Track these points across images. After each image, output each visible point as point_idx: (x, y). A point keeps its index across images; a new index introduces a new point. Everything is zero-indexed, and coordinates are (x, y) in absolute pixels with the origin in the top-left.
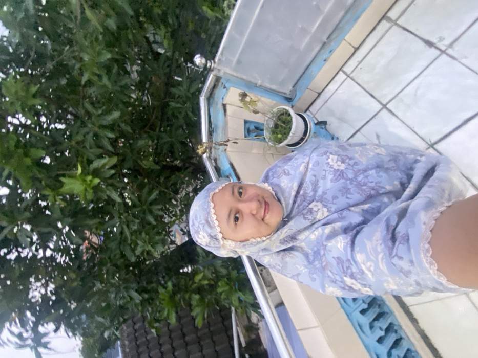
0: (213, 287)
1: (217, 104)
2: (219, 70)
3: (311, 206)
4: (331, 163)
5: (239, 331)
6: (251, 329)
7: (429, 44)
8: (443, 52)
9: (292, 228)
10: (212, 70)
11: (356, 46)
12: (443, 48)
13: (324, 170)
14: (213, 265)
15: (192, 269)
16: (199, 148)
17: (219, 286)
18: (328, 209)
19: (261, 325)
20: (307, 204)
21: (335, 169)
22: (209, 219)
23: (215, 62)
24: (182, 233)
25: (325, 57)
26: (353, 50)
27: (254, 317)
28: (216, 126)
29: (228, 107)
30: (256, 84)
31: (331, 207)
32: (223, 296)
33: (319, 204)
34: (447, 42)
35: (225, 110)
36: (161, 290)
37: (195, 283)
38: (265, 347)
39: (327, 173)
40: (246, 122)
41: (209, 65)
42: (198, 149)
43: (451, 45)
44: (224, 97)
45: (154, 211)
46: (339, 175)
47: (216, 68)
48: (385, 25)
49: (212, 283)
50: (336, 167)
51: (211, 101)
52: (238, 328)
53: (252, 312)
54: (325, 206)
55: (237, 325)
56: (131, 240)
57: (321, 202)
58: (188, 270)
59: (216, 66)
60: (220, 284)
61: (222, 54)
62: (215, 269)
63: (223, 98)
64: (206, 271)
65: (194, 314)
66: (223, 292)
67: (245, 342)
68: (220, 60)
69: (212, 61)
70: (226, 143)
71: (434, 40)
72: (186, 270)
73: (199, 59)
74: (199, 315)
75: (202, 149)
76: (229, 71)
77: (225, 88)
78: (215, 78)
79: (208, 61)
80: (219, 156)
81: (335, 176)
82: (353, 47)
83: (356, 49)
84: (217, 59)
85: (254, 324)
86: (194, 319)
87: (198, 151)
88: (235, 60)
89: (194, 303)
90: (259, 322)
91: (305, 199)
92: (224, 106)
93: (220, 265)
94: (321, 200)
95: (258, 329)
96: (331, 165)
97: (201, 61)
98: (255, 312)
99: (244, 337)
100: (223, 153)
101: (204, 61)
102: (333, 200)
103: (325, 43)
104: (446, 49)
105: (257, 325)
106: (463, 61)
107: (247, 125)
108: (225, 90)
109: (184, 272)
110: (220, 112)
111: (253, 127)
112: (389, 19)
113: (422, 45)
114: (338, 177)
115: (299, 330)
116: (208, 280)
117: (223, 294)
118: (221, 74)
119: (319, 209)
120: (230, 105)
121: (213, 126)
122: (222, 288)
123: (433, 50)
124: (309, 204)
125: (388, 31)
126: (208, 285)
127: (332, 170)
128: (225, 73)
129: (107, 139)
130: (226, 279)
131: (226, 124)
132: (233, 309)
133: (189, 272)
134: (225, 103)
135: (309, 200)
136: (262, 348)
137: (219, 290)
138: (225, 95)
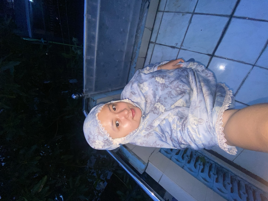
3: (155, 106)
4: (158, 81)
7: (173, 47)
8: (180, 49)
9: (149, 120)
10: (84, 97)
11: (145, 57)
12: (180, 47)
13: (156, 85)
18: (164, 105)
20: (153, 106)
21: (161, 84)
22: (100, 131)
25: (134, 66)
26: (144, 59)
31: (165, 104)
33: (159, 103)
34: (180, 44)
39: (158, 86)
41: (81, 96)
43: (182, 45)
46: (164, 86)
48: (151, 45)
50: (161, 82)
54: (162, 104)
57: (159, 102)
59: (85, 95)
68: (86, 91)
69: (82, 93)
71: (174, 45)
76: (92, 93)
77: (94, 101)
81: (162, 87)
82: (144, 58)
83: (145, 58)
84: (84, 92)
88: (94, 87)
91: (151, 103)
94: (159, 101)
96: (158, 82)
101: (77, 95)
102: (165, 100)
103: (131, 61)
104: (181, 47)
106: (190, 49)
112: (152, 42)
113: (171, 49)
114: (163, 88)
118: (89, 96)
119: (159, 107)
123: (176, 49)
124: (154, 105)
125: (154, 47)
127: (160, 84)
128: (91, 95)
135: (154, 103)
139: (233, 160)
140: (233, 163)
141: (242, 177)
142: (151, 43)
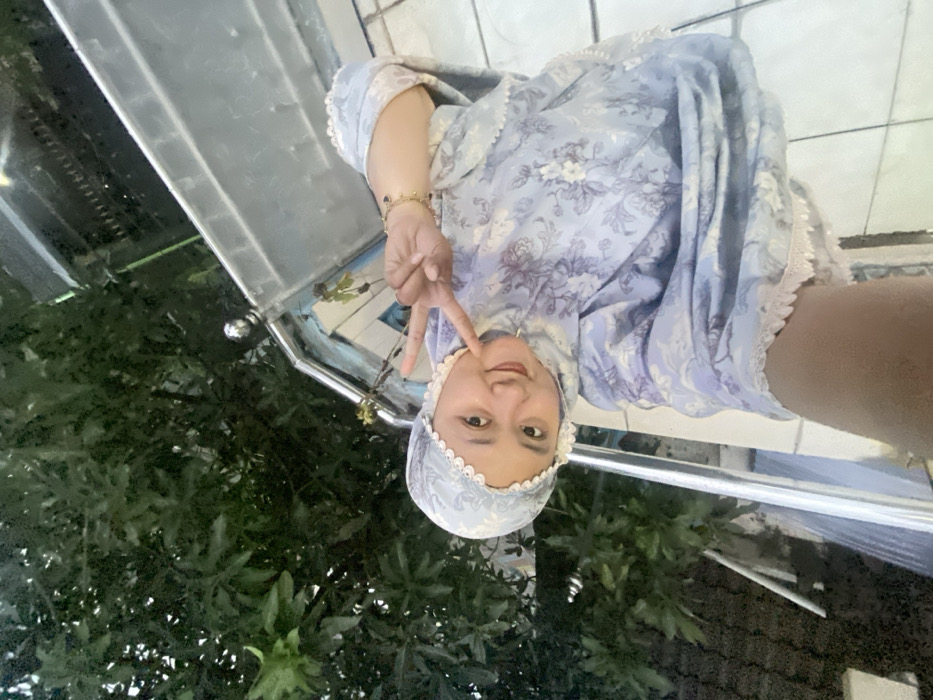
0: (641, 563)
1: (325, 347)
2: (273, 309)
5: (762, 570)
6: (770, 544)
10: (265, 320)
14: (598, 536)
15: (578, 578)
16: (361, 418)
17: (645, 550)
19: (773, 520)
23: (255, 308)
24: (515, 554)
27: (749, 524)
28: (358, 369)
29: (341, 332)
30: (337, 266)
31: (603, 270)
32: (669, 555)
35: (342, 340)
36: (589, 666)
37: (615, 592)
38: (821, 541)
40: (384, 319)
41: (252, 319)
42: (363, 420)
44: (321, 327)
45: (427, 575)
46: (585, 193)
47: (266, 312)
48: (374, 29)
49: (632, 559)
51: (316, 354)
52: (755, 569)
53: (734, 521)
55: (748, 568)
56: (452, 654)
58: (577, 586)
59: (261, 310)
60: (642, 546)
61: (250, 289)
62: (610, 536)
63: (321, 331)
64: (601, 555)
65: (671, 634)
66: (660, 549)
67: (789, 572)
68: (257, 298)
69: (252, 311)
70: (388, 368)
72: (573, 591)
73: (233, 328)
74: (678, 625)
75: (366, 413)
76: (284, 295)
77: (306, 317)
78: (279, 322)
79: (247, 317)
80: (408, 396)
81: (576, 198)
84: (253, 302)
85: (762, 534)
86: (680, 641)
87: (365, 423)
88: (275, 276)
89: (651, 620)
90: (763, 521)
92: (335, 336)
93: (605, 522)
95: (778, 531)
97: (238, 328)
98: (737, 516)
99: (779, 567)
100: (407, 387)
101: (241, 323)
102: (604, 251)
105: (768, 528)
107: (391, 319)
108: (310, 319)
109: (576, 598)
110: (339, 348)
111: (401, 312)
112: (371, 18)
115: (796, 450)
116: (624, 564)
117: (664, 551)
118: (281, 309)
120: (339, 326)
121: (355, 376)
122: (652, 547)
125: (385, 28)
126: (632, 568)
128: (283, 302)
129: (248, 570)
130: (638, 529)
131: (364, 352)
132: (709, 553)
133: (581, 586)
134: (329, 333)
136: (819, 548)
137: (653, 554)
138: (317, 324)
139: (866, 228)
140: (870, 236)
141: (919, 259)
142: (368, 23)
